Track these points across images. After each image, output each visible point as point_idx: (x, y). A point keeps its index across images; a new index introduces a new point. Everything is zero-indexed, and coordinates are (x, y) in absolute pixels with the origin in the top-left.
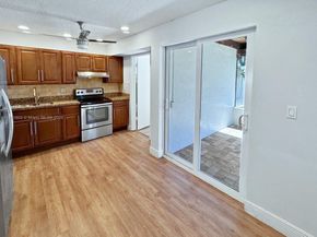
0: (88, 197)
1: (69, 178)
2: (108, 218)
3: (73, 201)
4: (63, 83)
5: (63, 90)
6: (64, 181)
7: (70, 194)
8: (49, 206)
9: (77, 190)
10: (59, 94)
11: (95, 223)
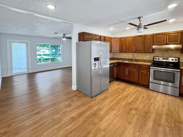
0: (117, 107)
1: (122, 97)
2: (110, 119)
3: (112, 104)
4: (144, 52)
5: (147, 56)
6: (120, 97)
7: (115, 102)
8: (107, 99)
9: (118, 103)
10: (145, 59)
11: (106, 115)
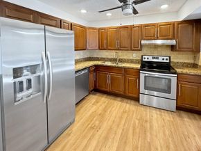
4: (131, 50)
5: (134, 55)
10: (131, 58)
